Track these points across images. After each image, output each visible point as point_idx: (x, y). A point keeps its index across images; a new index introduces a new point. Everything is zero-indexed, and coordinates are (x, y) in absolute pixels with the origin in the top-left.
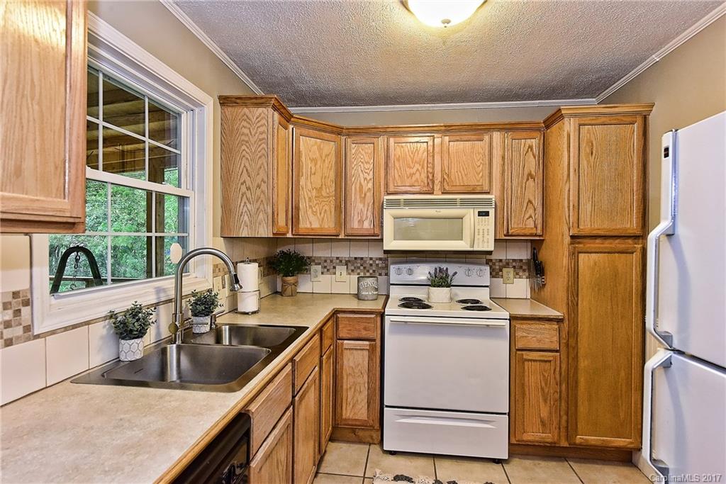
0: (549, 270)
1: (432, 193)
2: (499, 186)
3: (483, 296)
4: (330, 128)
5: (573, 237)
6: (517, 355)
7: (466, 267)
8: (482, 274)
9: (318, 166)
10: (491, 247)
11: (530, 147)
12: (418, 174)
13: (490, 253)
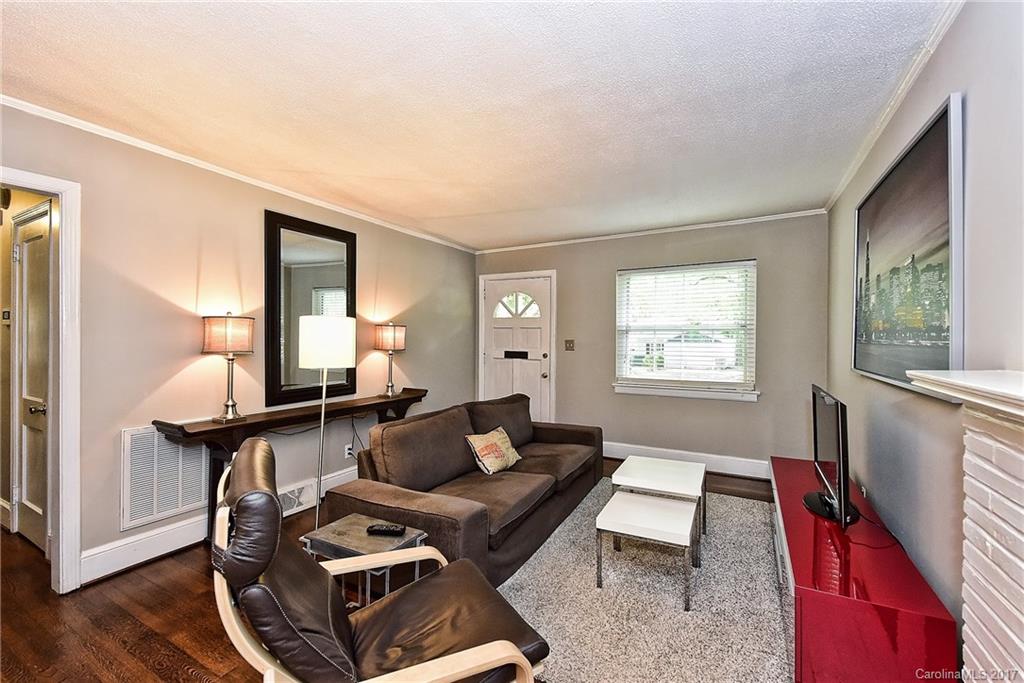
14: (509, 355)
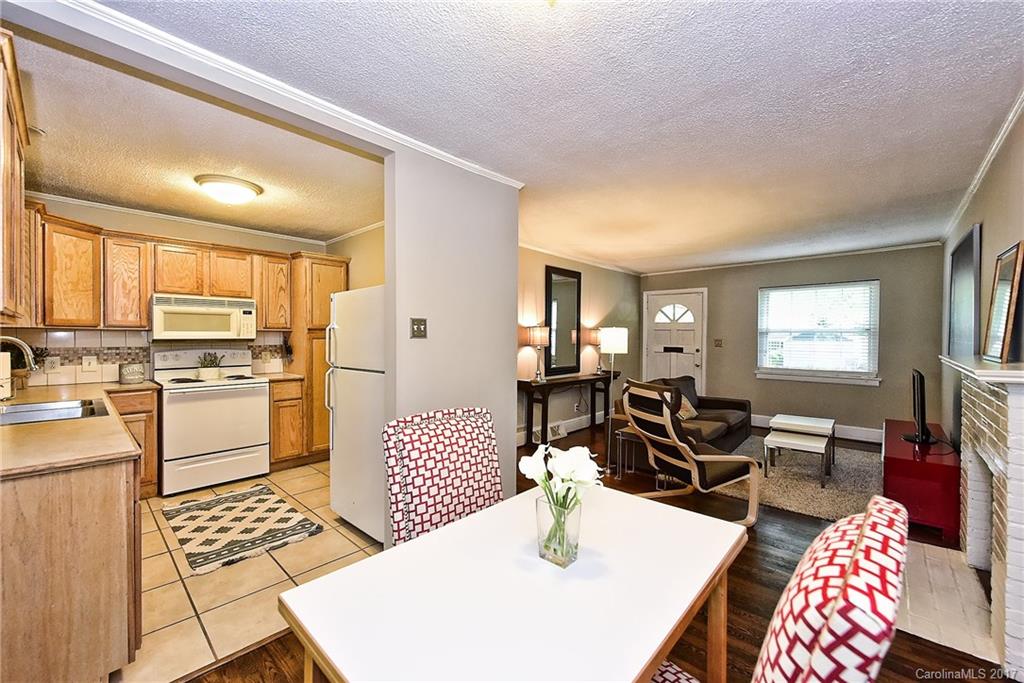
0: (296, 350)
1: (202, 295)
2: (259, 294)
3: (247, 372)
4: (86, 228)
5: (309, 329)
6: (276, 406)
7: (230, 351)
8: (246, 356)
9: (73, 262)
10: (254, 337)
11: (282, 269)
12: (187, 279)
13: (253, 340)
14: (667, 350)
